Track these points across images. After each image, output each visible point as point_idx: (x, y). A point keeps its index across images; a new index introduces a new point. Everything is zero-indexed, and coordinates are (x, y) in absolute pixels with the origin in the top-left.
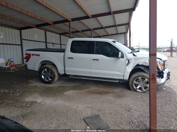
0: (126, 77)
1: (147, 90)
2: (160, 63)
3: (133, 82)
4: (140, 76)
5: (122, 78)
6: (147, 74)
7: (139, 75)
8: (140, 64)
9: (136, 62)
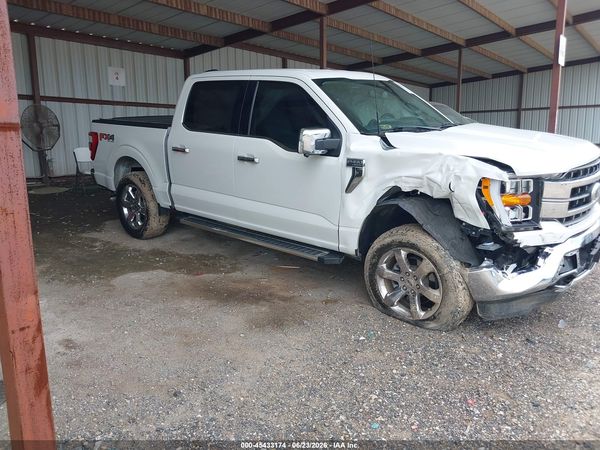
0: (345, 243)
1: (430, 313)
2: (503, 189)
3: (374, 266)
4: (402, 245)
5: (332, 245)
6: (430, 240)
7: (394, 238)
8: (406, 188)
9: (388, 176)
